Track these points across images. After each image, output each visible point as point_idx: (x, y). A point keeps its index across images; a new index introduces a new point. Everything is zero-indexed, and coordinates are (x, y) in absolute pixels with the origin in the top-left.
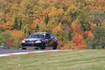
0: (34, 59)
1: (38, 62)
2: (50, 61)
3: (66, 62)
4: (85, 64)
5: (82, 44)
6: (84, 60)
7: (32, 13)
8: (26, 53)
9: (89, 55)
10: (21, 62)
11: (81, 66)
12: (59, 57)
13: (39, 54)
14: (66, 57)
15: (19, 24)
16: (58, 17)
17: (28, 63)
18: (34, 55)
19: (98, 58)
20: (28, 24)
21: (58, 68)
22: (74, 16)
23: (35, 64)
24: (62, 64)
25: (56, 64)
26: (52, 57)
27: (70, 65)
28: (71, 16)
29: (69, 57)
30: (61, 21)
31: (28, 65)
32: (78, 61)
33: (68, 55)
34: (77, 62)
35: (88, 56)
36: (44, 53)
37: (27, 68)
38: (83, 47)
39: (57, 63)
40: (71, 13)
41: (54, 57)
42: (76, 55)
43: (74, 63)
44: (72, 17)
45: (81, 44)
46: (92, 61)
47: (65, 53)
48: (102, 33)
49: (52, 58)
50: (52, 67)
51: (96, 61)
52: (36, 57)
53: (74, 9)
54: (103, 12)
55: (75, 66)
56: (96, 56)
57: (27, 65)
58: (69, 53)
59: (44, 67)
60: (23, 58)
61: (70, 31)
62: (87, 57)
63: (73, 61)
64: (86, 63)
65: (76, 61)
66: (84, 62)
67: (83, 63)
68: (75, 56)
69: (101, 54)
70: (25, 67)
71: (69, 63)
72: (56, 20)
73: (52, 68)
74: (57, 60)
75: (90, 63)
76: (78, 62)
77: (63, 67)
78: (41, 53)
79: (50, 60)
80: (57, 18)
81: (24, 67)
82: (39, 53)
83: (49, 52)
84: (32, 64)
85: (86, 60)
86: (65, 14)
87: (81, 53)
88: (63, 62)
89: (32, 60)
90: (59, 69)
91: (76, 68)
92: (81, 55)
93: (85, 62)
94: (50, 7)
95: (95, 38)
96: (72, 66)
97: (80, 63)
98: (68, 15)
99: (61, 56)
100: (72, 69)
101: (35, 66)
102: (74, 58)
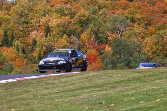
0: (25, 89)
1: (29, 93)
2: (47, 91)
3: (68, 91)
4: (95, 93)
5: (97, 62)
6: (95, 87)
7: (27, 23)
8: (15, 80)
9: (103, 79)
10: (6, 94)
11: (88, 96)
12: (59, 85)
13: (32, 81)
14: (70, 83)
15: (10, 39)
16: (63, 26)
17: (15, 95)
18: (25, 83)
19: (115, 83)
20: (23, 38)
21: (57, 100)
22: (84, 25)
23: (24, 96)
24: (63, 94)
25: (53, 95)
26: (49, 84)
27: (74, 96)
28: (80, 24)
29: (73, 84)
30: (67, 32)
31: (15, 97)
32: (86, 88)
33: (73, 80)
34: (84, 91)
35: (101, 80)
36: (39, 78)
37: (13, 103)
38: (98, 66)
39: (56, 93)
40: (80, 20)
41: (53, 84)
42: (83, 80)
43: (79, 91)
44: (82, 26)
45: (95, 62)
46: (105, 88)
47: (69, 78)
48: (123, 46)
49: (50, 86)
50: (48, 100)
51: (111, 87)
52: (28, 86)
53: (84, 15)
54: (124, 17)
55: (81, 97)
56: (112, 80)
57: (13, 98)
58: (74, 78)
59: (36, 100)
60: (9, 87)
61: (79, 45)
62: (99, 82)
63: (79, 89)
64: (97, 91)
65: (82, 88)
66: (95, 89)
67: (93, 91)
68: (82, 82)
69: (119, 76)
70: (11, 101)
71: (73, 92)
72: (60, 31)
73: (47, 102)
74: (56, 89)
75: (102, 91)
76: (86, 91)
77: (63, 99)
78: (36, 79)
79: (46, 89)
80: (61, 28)
81: (9, 101)
82: (33, 79)
83: (46, 77)
84: (20, 97)
85: (98, 87)
86: (72, 23)
87: (91, 77)
88: (64, 91)
89: (20, 90)
90: (58, 102)
91: (81, 100)
92: (90, 80)
93: (95, 91)
94: (52, 13)
95: (114, 54)
96: (77, 97)
97: (88, 92)
98: (76, 23)
99: (62, 82)
100: (76, 101)
101: (24, 99)
102: (80, 85)
